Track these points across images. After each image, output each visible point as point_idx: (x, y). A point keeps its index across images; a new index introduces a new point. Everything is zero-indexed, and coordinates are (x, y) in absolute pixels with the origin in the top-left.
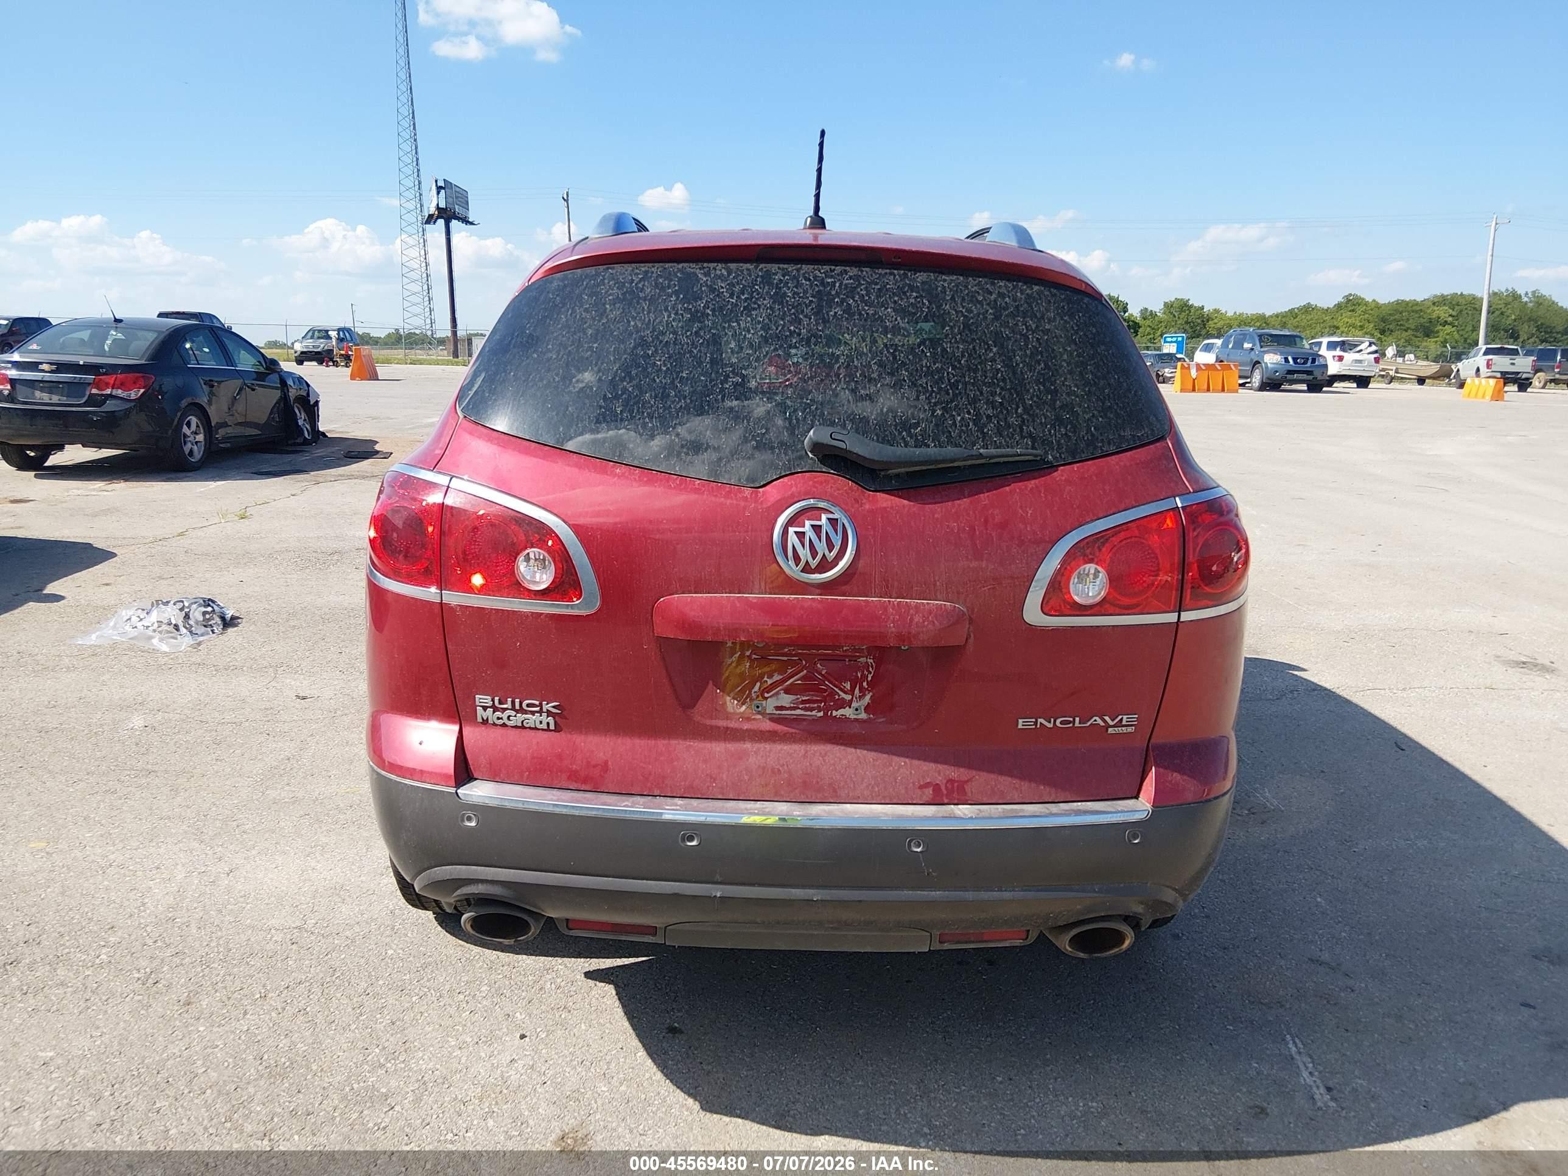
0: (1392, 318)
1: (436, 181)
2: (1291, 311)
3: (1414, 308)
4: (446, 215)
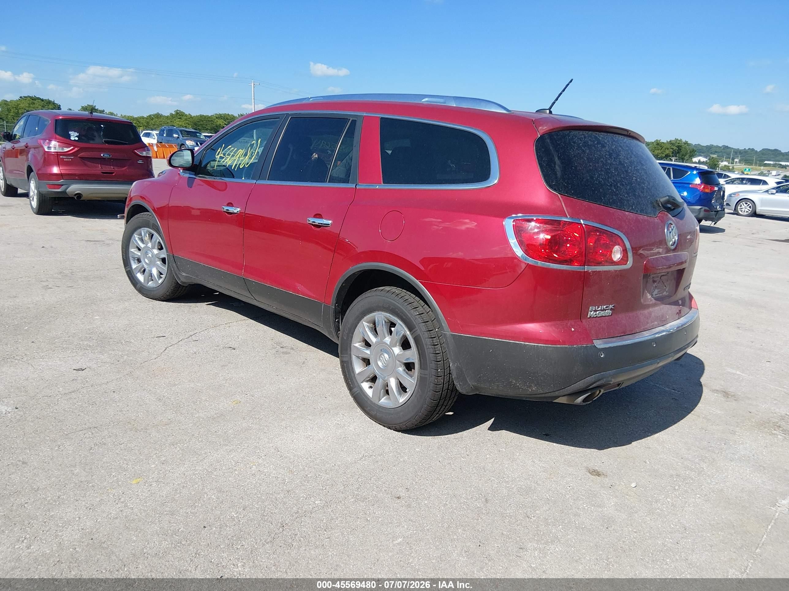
0: (199, 123)
2: (150, 116)
3: (209, 119)
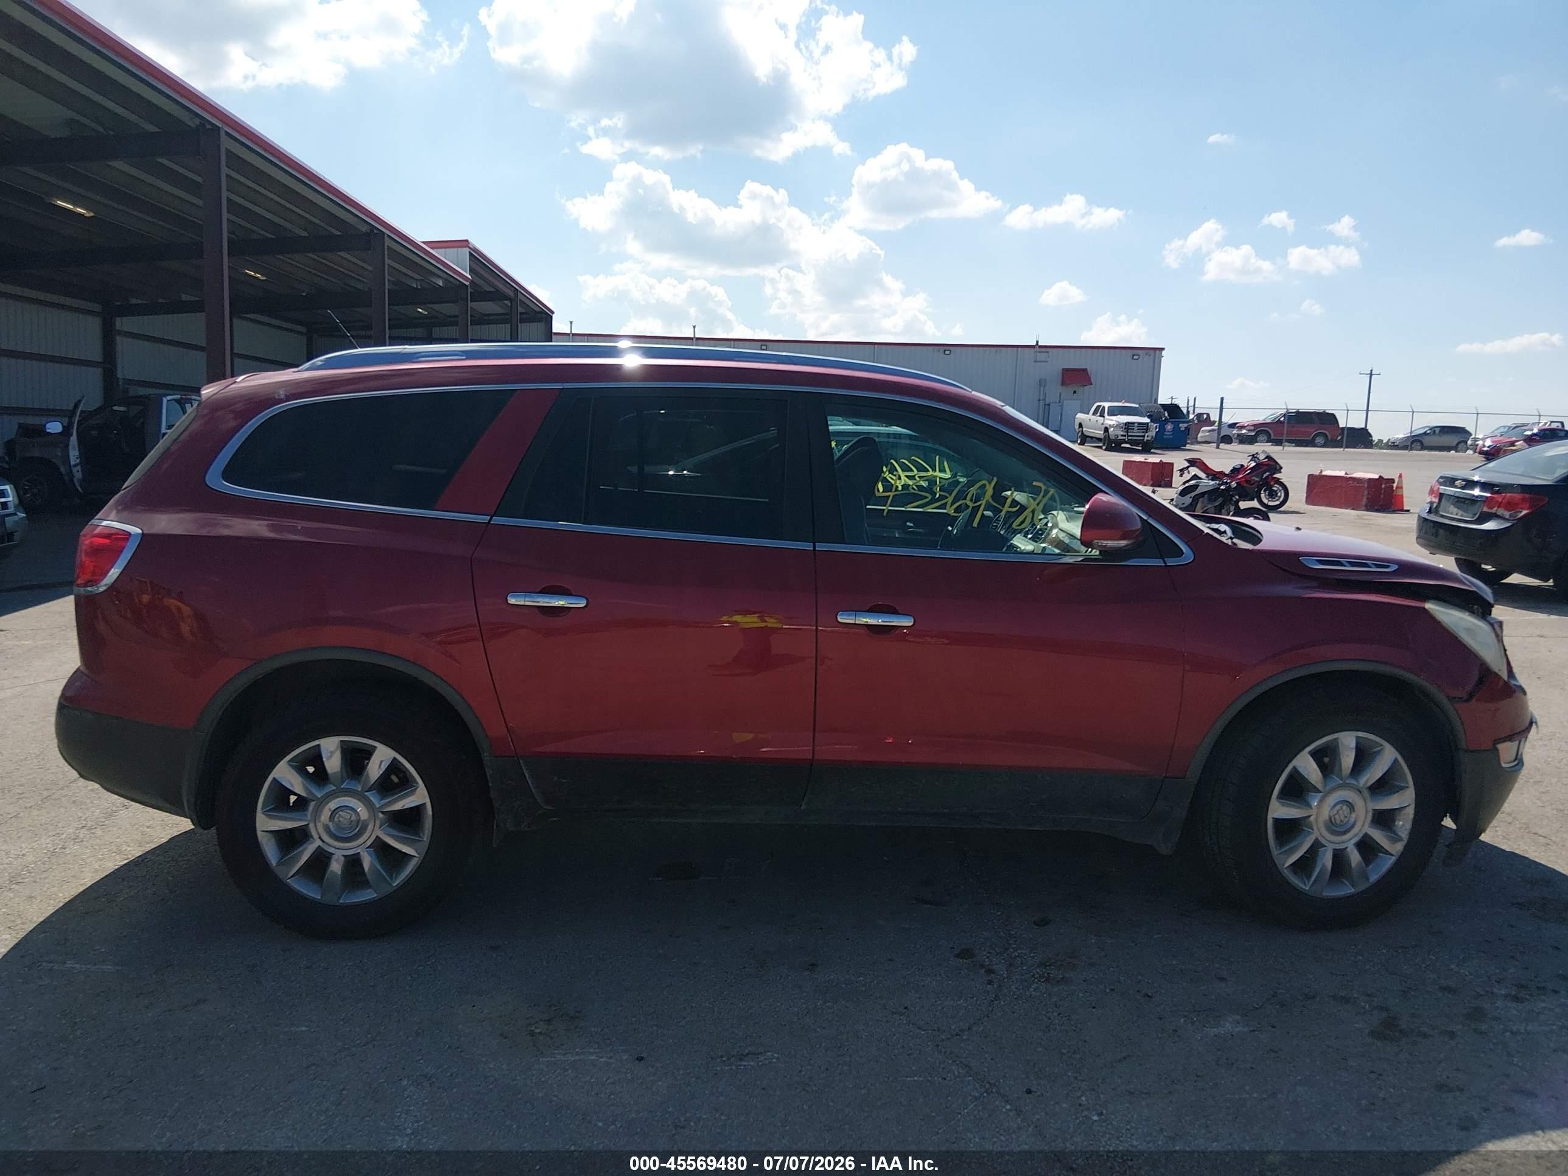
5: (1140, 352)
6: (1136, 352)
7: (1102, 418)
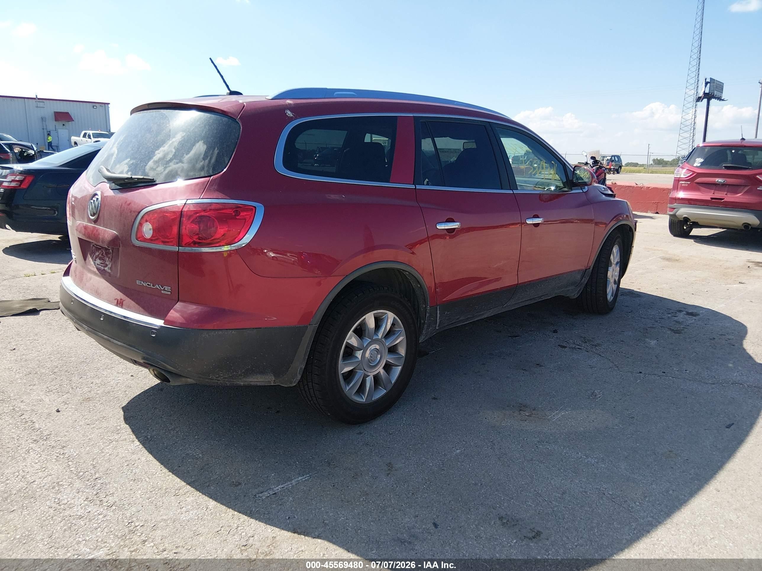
1: (706, 79)
4: (708, 96)
5: (97, 105)
6: (94, 104)
7: (90, 139)
